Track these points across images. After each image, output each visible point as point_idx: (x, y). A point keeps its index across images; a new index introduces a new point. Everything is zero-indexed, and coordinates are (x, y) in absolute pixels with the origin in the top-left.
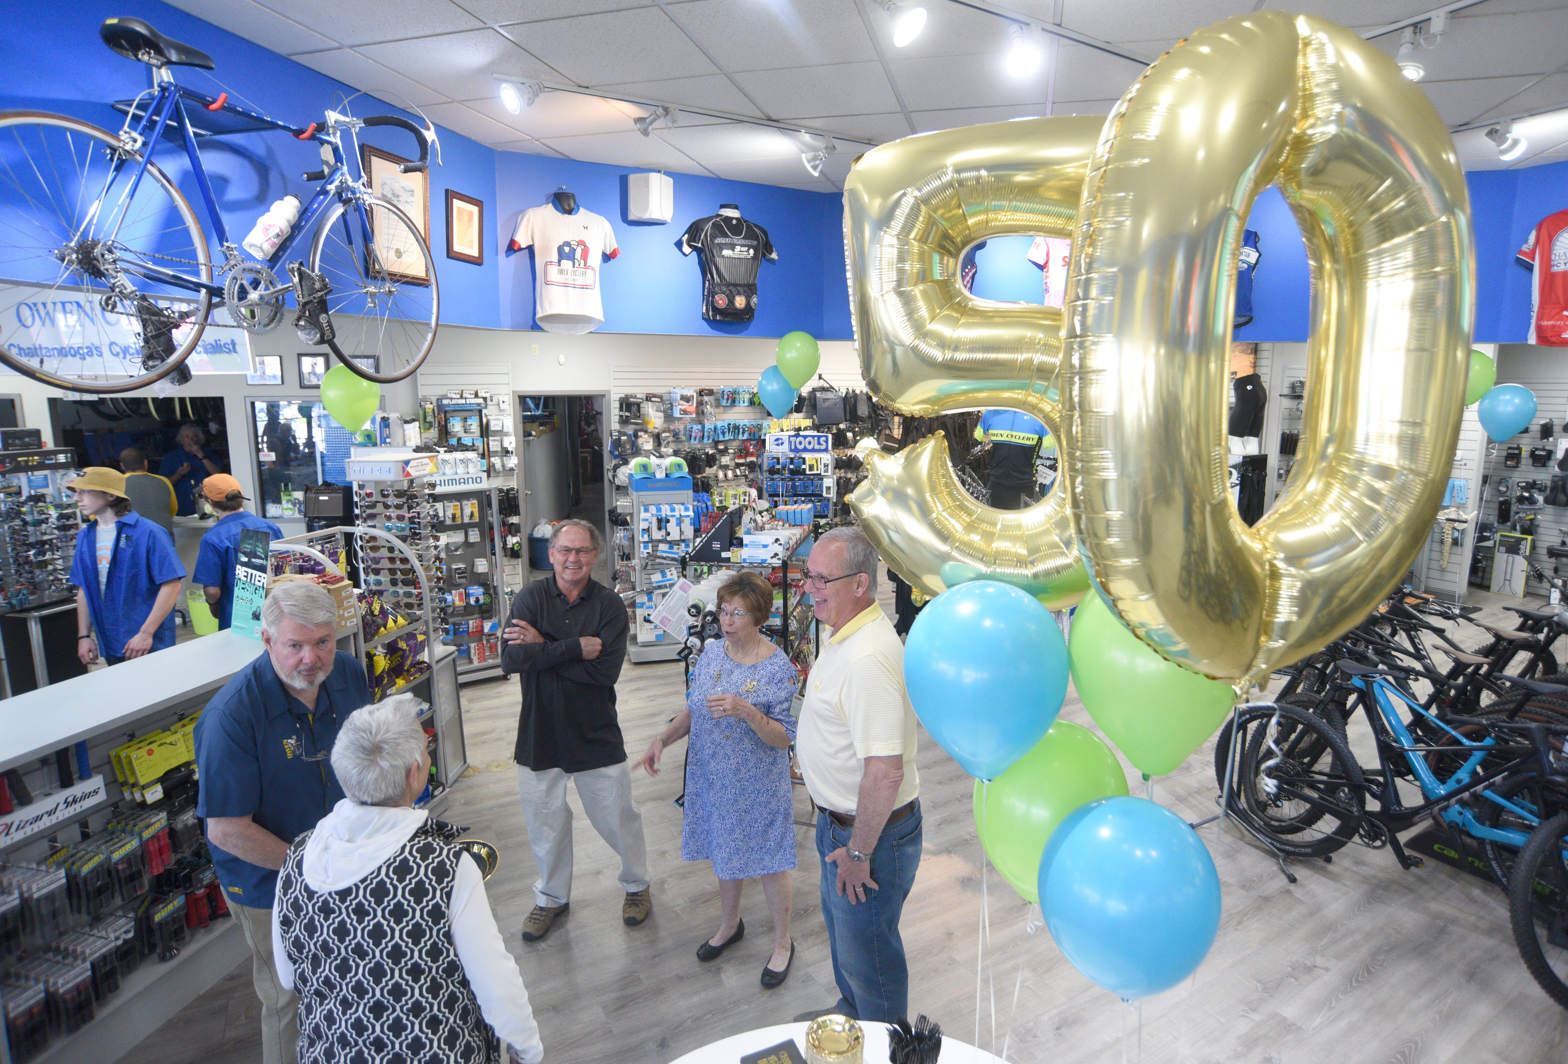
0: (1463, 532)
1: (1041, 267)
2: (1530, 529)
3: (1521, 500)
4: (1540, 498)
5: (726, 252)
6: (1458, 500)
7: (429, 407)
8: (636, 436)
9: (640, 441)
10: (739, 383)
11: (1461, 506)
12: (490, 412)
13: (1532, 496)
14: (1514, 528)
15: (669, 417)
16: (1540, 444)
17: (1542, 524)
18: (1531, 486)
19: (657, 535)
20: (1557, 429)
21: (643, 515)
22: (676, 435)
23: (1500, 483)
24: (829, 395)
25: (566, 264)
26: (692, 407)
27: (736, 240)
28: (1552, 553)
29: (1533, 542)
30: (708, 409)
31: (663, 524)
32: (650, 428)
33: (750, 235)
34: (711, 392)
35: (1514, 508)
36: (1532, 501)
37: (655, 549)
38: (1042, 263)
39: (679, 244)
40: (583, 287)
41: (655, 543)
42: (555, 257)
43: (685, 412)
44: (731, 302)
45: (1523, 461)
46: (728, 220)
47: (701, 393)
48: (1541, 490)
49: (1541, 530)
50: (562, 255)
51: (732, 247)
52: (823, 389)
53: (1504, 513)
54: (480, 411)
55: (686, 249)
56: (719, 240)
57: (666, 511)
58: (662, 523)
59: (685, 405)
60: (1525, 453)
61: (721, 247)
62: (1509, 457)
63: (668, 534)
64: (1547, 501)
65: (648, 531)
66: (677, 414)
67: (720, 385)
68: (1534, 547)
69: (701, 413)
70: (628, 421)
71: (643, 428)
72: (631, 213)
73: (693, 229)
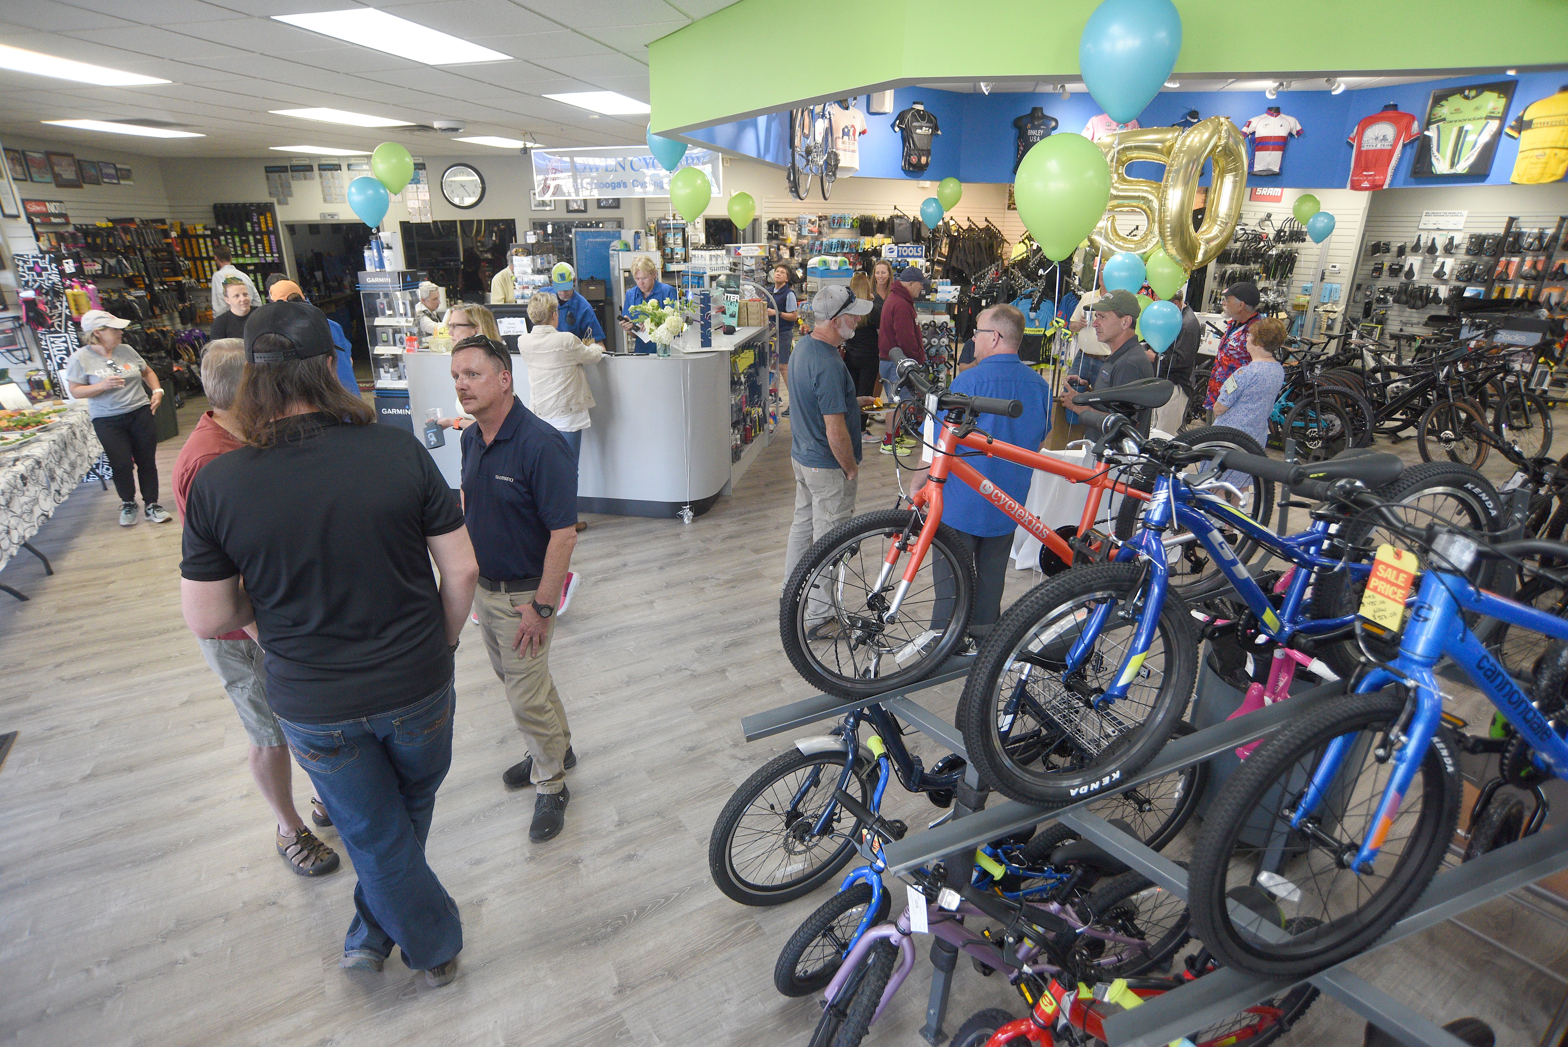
0: (1333, 320)
2: (1382, 321)
3: (1379, 300)
4: (1390, 298)
5: (918, 131)
6: (1333, 298)
7: (652, 225)
8: (779, 249)
9: (781, 252)
10: (843, 212)
11: (1335, 303)
12: (689, 230)
13: (1385, 298)
14: (1372, 321)
15: (800, 236)
16: (1396, 261)
17: (1391, 318)
18: (1387, 290)
20: (1408, 250)
22: (803, 248)
23: (1367, 289)
24: (903, 221)
25: (846, 138)
26: (815, 228)
27: (924, 123)
28: (1393, 337)
29: (1382, 330)
30: (825, 230)
32: (788, 243)
33: (930, 121)
34: (826, 218)
35: (1374, 307)
36: (1384, 300)
39: (893, 126)
40: (853, 151)
42: (841, 135)
43: (811, 232)
44: (919, 160)
45: (1384, 273)
46: (918, 111)
47: (821, 218)
48: (1392, 294)
49: (1389, 322)
50: (844, 134)
51: (921, 128)
52: (897, 217)
53: (1367, 312)
54: (684, 230)
55: (897, 129)
56: (915, 124)
59: (811, 227)
60: (1386, 268)
61: (916, 128)
62: (1375, 270)
64: (1394, 301)
66: (805, 232)
67: (830, 213)
68: (1382, 333)
69: (820, 233)
70: (776, 237)
71: (783, 242)
72: (872, 110)
73: (901, 117)
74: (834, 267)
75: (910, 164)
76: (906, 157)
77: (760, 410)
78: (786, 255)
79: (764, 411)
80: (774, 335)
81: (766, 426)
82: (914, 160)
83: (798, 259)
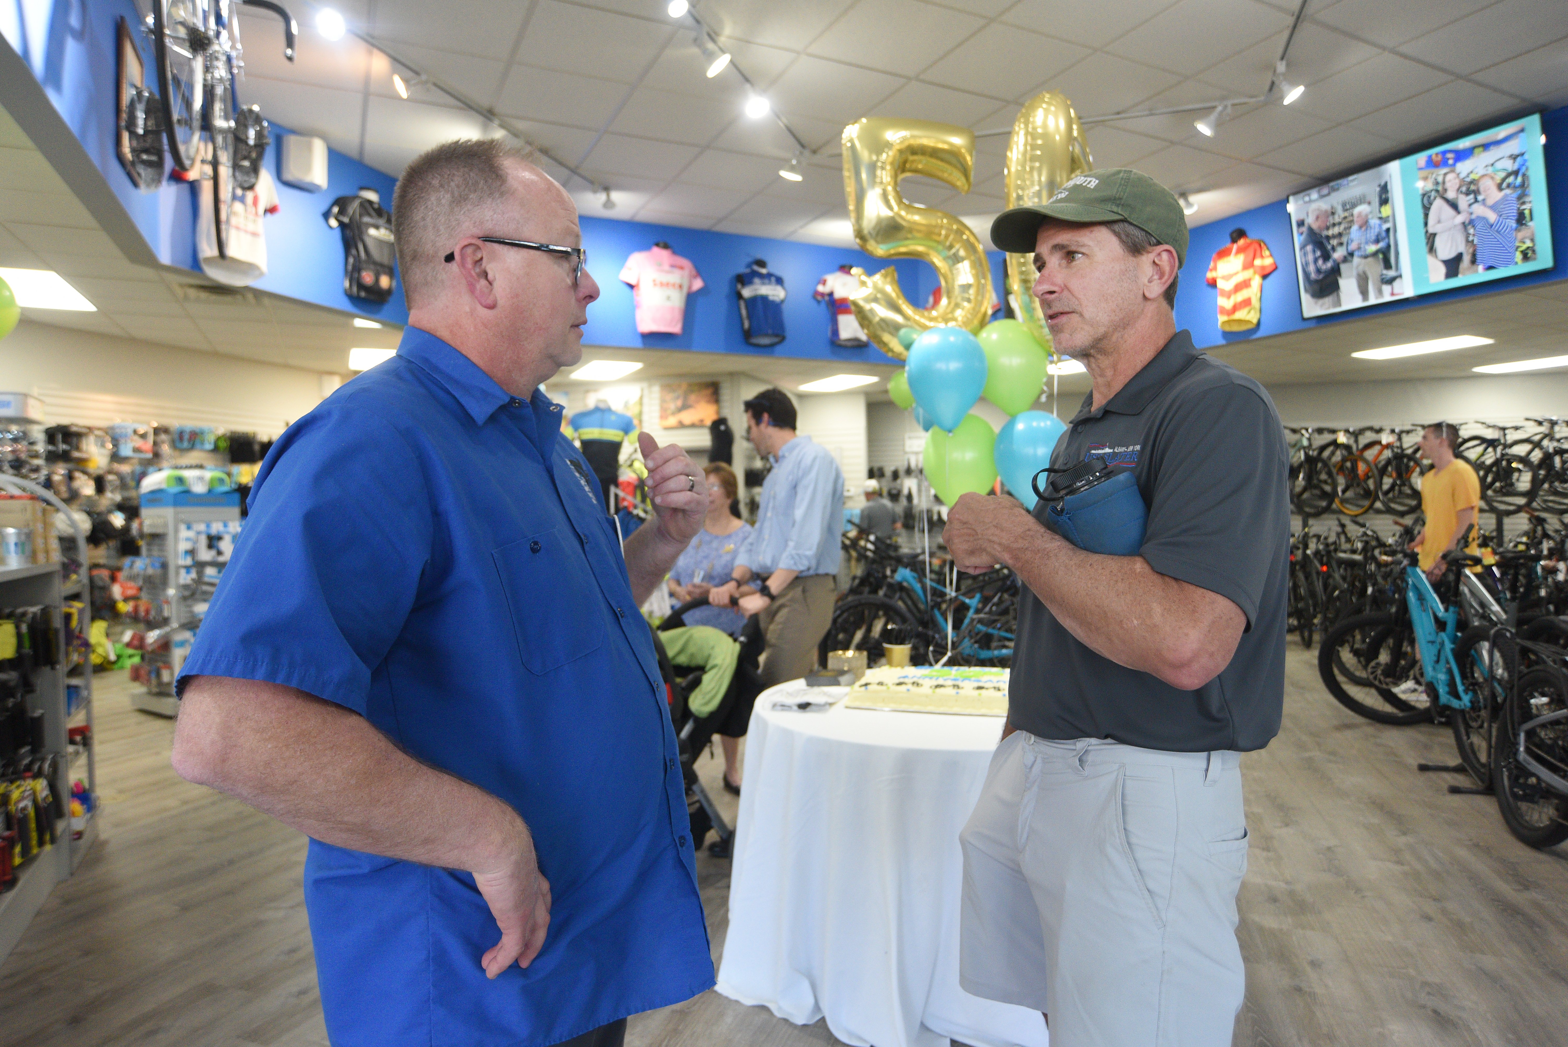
1: (631, 287)
5: (372, 232)
8: (71, 477)
9: (76, 483)
10: (198, 423)
15: (115, 457)
19: (205, 555)
21: (184, 533)
22: (122, 479)
25: (239, 207)
26: (148, 444)
27: (381, 222)
30: (166, 451)
31: (215, 543)
32: (92, 469)
34: (166, 430)
37: (200, 574)
38: (633, 282)
39: (326, 214)
41: (200, 566)
43: (136, 450)
44: (377, 280)
46: (370, 202)
47: (157, 431)
51: (377, 227)
55: (333, 223)
56: (366, 219)
57: (216, 528)
58: (213, 541)
59: (138, 443)
61: (368, 226)
63: (220, 553)
65: (191, 552)
66: (125, 451)
67: (175, 423)
69: (157, 455)
70: (65, 457)
71: (80, 464)
72: (288, 176)
73: (342, 203)
74: (199, 488)
75: (361, 286)
76: (353, 273)
77: (41, 786)
78: (88, 489)
79: (53, 787)
80: (76, 597)
81: (60, 826)
82: (368, 278)
83: (113, 496)
